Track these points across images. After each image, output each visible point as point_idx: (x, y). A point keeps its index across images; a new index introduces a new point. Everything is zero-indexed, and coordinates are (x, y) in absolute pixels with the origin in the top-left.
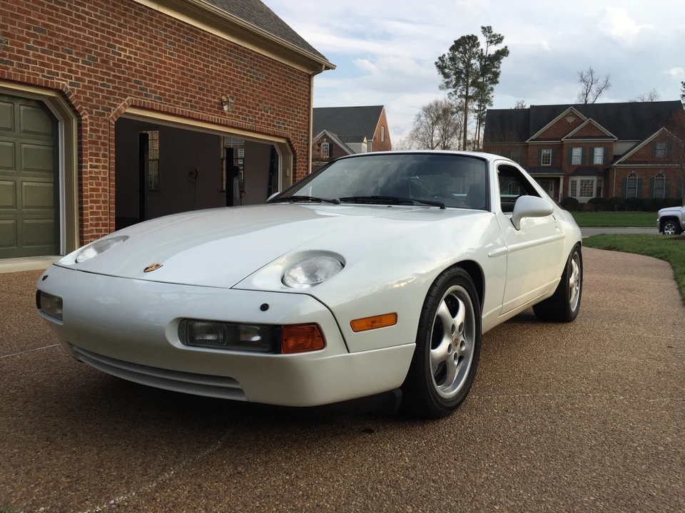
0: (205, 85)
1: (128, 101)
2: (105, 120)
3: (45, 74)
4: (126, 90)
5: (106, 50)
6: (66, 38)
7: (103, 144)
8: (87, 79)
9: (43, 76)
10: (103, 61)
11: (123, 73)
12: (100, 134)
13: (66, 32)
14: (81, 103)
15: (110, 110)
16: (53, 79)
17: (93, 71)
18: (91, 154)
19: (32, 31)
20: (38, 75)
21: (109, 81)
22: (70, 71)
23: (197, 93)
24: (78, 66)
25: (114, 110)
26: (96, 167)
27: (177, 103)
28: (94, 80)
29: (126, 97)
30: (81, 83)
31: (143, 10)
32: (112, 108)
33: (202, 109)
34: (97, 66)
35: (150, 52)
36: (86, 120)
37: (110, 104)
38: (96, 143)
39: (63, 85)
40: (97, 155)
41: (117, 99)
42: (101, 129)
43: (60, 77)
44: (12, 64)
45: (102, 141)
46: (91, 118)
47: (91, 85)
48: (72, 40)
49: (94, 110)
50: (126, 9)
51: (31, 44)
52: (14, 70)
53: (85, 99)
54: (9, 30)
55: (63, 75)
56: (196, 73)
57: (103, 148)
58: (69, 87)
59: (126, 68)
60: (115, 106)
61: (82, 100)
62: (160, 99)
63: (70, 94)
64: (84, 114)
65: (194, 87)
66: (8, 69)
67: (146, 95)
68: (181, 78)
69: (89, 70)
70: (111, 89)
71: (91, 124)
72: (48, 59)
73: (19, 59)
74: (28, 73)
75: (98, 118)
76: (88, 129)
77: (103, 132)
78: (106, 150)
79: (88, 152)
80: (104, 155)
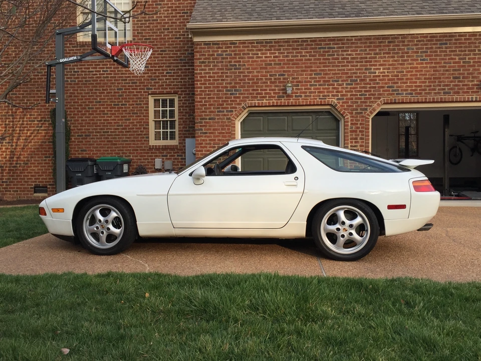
0: (460, 74)
1: (381, 102)
2: (363, 116)
3: (321, 97)
4: (380, 94)
5: (364, 73)
6: (336, 74)
7: (360, 131)
8: (349, 94)
9: (319, 99)
10: (361, 80)
11: (378, 83)
12: (359, 126)
13: (335, 70)
14: (345, 109)
15: (366, 109)
16: (326, 99)
17: (354, 88)
18: (351, 139)
19: (313, 76)
20: (316, 99)
21: (365, 91)
22: (337, 92)
23: (451, 82)
24: (343, 88)
25: (370, 109)
26: (355, 146)
27: (429, 93)
28: (355, 93)
29: (380, 98)
30: (345, 97)
31: (396, 38)
32: (368, 108)
33: (458, 93)
34: (358, 84)
35: (401, 64)
36: (348, 118)
37: (366, 106)
38: (356, 131)
39: (332, 101)
40: (356, 139)
41: (372, 102)
42: (359, 123)
43: (330, 97)
44: (301, 96)
45: (360, 129)
46: (352, 117)
47: (352, 97)
48: (339, 74)
49: (354, 112)
50: (381, 42)
51: (313, 83)
52: (302, 99)
53: (347, 106)
54: (300, 79)
55: (333, 95)
56: (450, 67)
57: (360, 134)
58: (336, 101)
59: (380, 80)
60: (371, 106)
61: (346, 107)
62: (412, 94)
63: (336, 105)
64: (347, 115)
65: (447, 78)
66: (299, 99)
67: (397, 94)
68: (433, 75)
69: (351, 88)
70: (367, 96)
71: (352, 120)
72: (323, 88)
73: (305, 93)
74: (310, 99)
75: (357, 116)
76: (349, 124)
77: (361, 124)
78: (363, 135)
79: (349, 137)
80: (361, 139)
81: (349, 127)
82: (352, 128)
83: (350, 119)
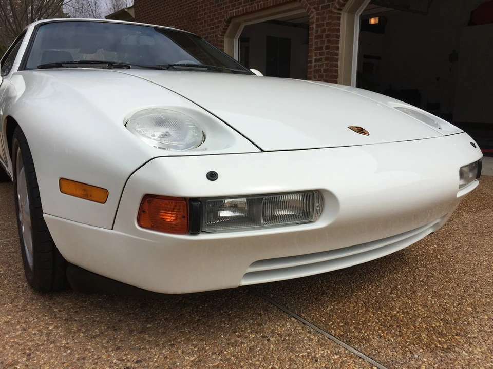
7: (326, 36)
12: (325, 27)
18: (317, 49)
26: (320, 60)
38: (322, 37)
40: (321, 48)
42: (325, 22)
45: (326, 33)
46: (318, 14)
49: (321, 6)
57: (326, 40)
64: (312, 12)
71: (318, 20)
75: (324, 12)
76: (314, 26)
77: (328, 24)
78: (329, 41)
79: (314, 47)
80: (327, 47)
81: (314, 31)
82: (317, 31)
83: (315, 17)
